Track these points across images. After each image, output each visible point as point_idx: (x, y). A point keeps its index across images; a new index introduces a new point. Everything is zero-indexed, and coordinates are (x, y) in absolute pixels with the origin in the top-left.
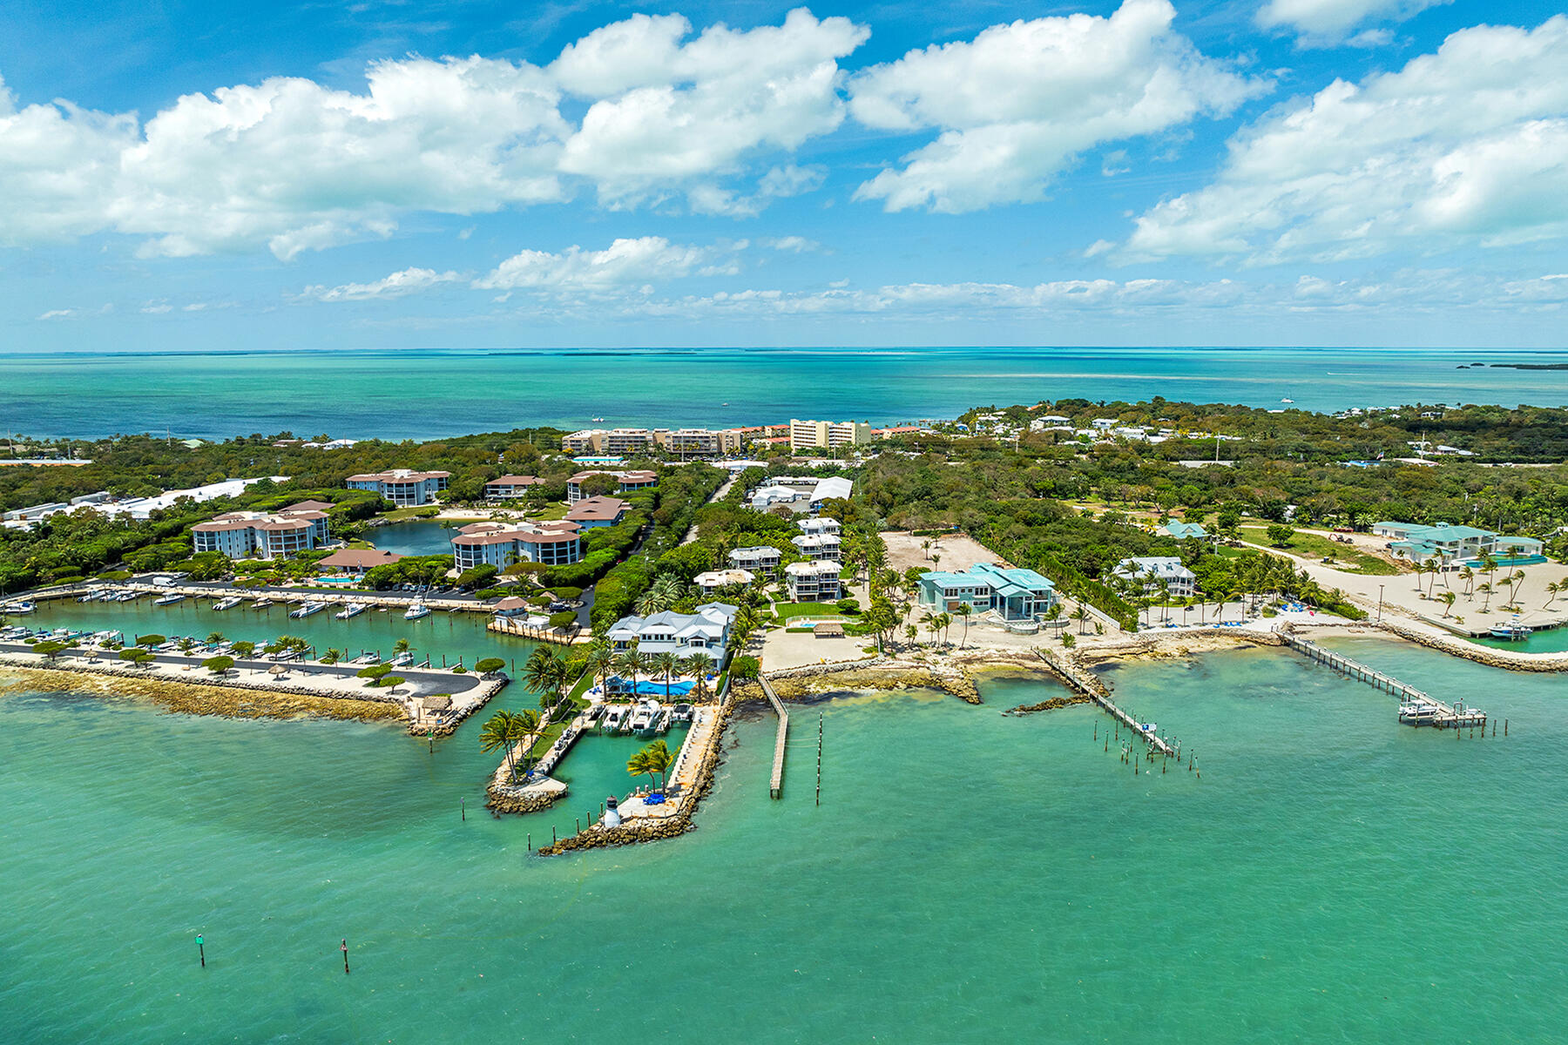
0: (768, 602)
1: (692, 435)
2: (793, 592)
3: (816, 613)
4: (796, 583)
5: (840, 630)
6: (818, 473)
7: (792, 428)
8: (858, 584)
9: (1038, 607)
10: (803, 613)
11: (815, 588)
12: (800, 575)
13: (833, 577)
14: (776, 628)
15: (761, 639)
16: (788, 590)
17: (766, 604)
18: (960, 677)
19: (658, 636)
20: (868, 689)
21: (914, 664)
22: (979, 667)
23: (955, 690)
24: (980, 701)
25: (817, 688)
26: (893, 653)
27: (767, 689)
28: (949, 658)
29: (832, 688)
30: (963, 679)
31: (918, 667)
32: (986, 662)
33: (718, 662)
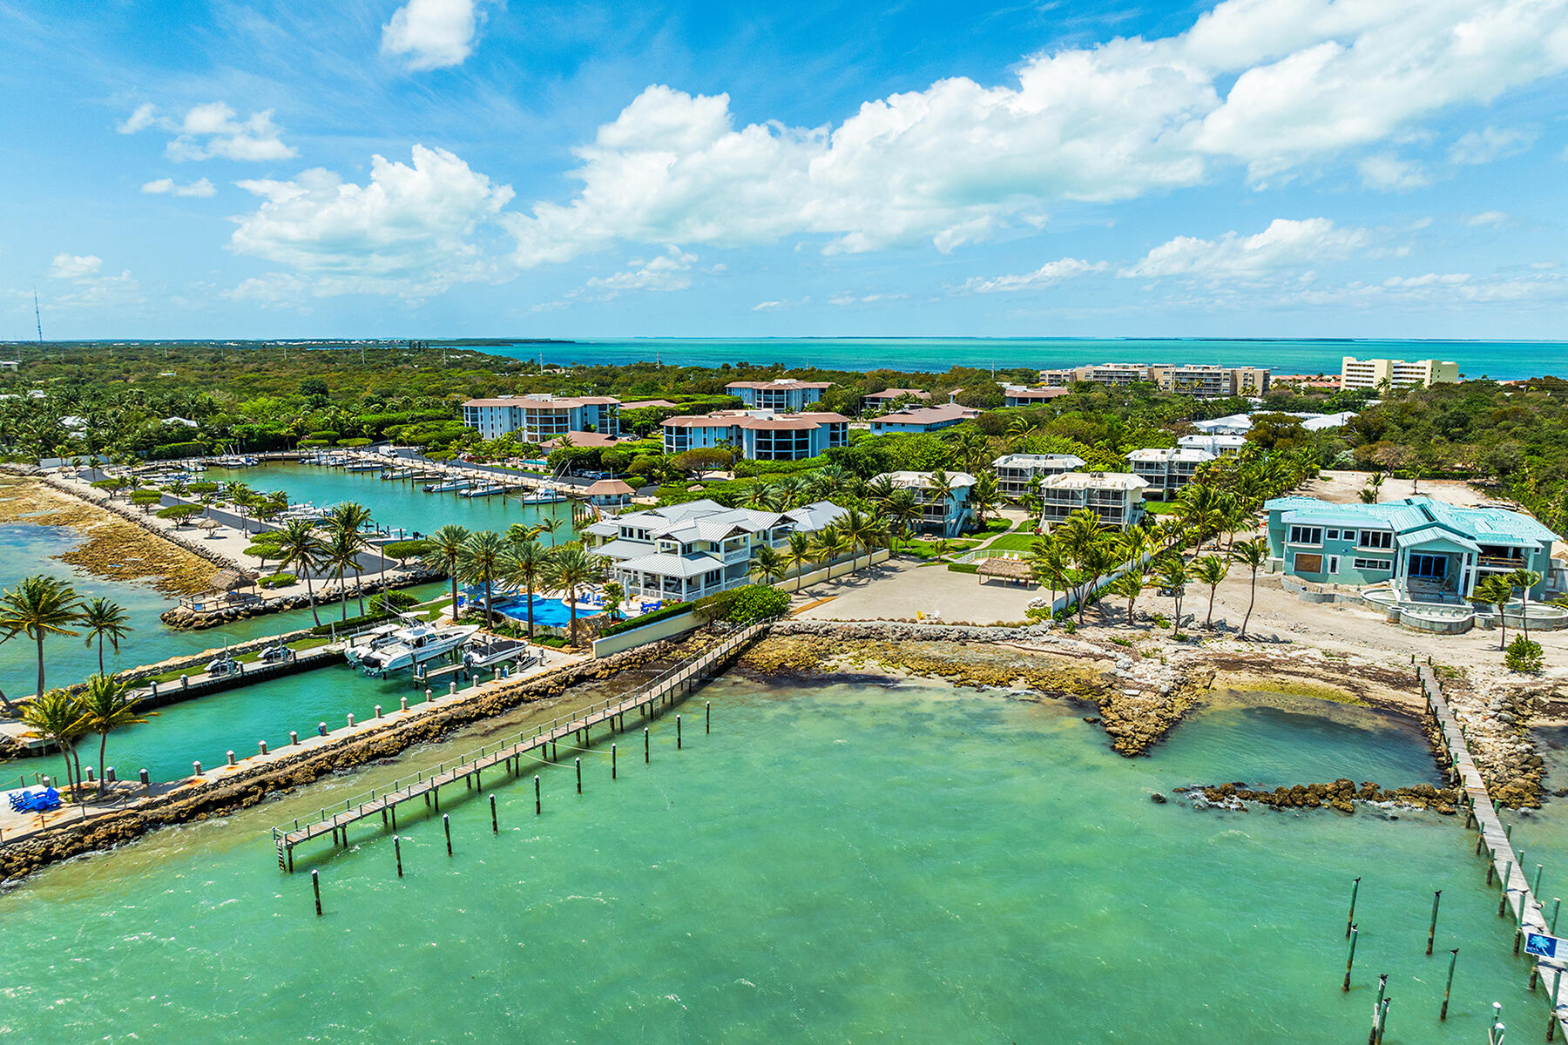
2: (1043, 518)
7: (1345, 368)
12: (1053, 488)
14: (945, 562)
18: (1164, 689)
19: (640, 532)
20: (937, 681)
21: (1098, 650)
22: (1245, 679)
23: (1113, 716)
24: (1144, 751)
25: (842, 662)
26: (1082, 625)
27: (727, 645)
28: (1194, 653)
29: (872, 666)
30: (1166, 695)
31: (1102, 657)
32: (1276, 672)
33: (684, 584)
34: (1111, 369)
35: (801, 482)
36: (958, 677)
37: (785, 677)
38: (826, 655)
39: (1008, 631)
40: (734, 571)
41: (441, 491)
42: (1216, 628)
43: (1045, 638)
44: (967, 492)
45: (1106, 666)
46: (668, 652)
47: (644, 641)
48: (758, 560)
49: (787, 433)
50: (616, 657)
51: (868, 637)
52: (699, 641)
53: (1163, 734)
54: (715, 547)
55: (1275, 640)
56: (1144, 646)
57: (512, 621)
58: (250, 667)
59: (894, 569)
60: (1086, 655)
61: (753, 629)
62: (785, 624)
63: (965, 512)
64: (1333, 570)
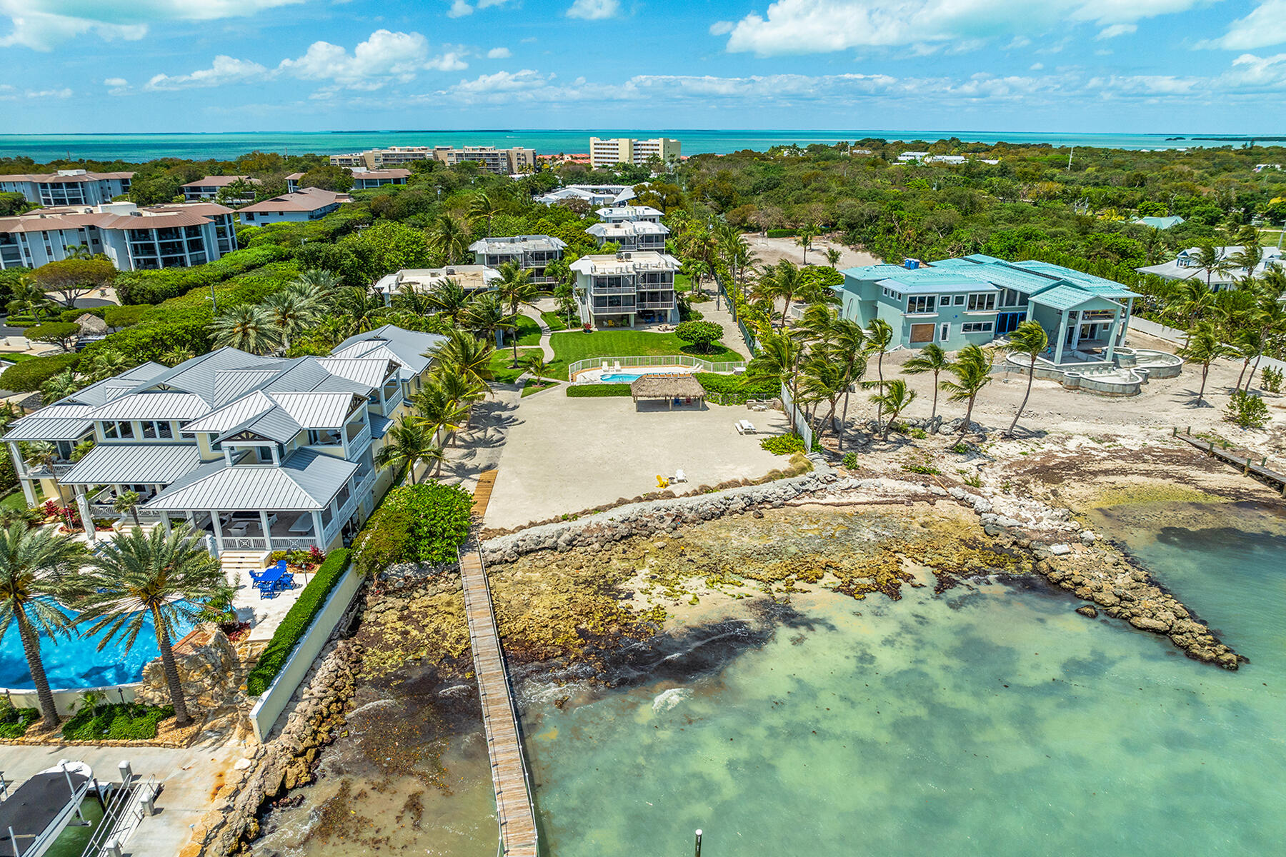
0: (537, 330)
1: (478, 152)
2: (586, 311)
3: (633, 354)
4: (592, 293)
5: (696, 390)
7: (592, 147)
8: (706, 300)
9: (1092, 336)
10: (606, 352)
11: (629, 301)
12: (598, 273)
13: (663, 280)
14: (546, 384)
15: (505, 415)
16: (576, 308)
17: (533, 336)
19: (147, 425)
25: (653, 594)
31: (932, 497)
34: (397, 151)
38: (612, 587)
60: (913, 498)
64: (944, 338)
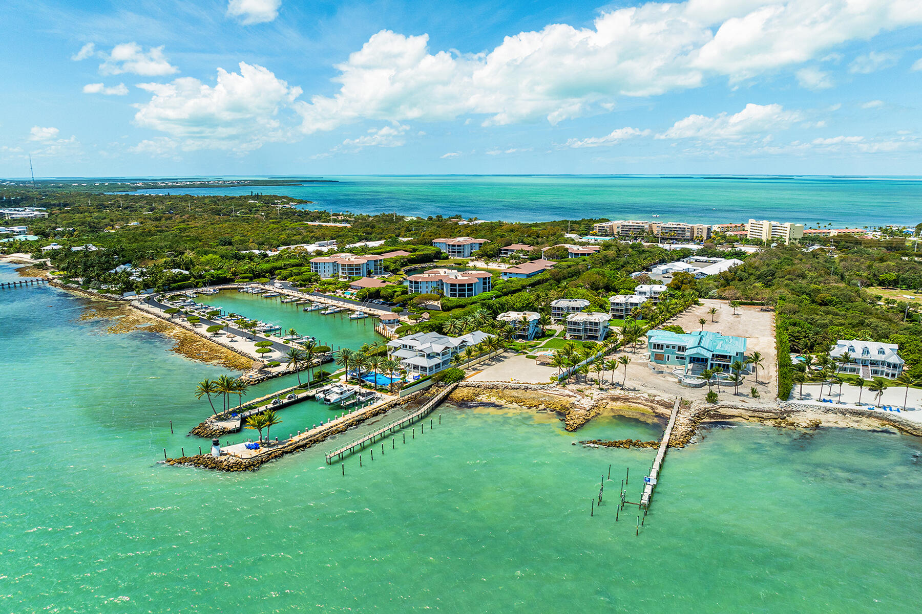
0: (551, 336)
1: (675, 226)
6: (728, 255)
7: (750, 225)
13: (596, 325)
14: (525, 354)
15: (503, 359)
18: (588, 409)
19: (410, 346)
20: (515, 405)
21: (571, 394)
22: (618, 405)
23: (568, 418)
24: (575, 430)
25: (483, 398)
26: (569, 383)
27: (444, 392)
28: (604, 394)
29: (493, 399)
30: (588, 411)
31: (572, 396)
32: (629, 402)
33: (428, 369)
34: (631, 224)
35: (470, 318)
36: (522, 404)
37: (463, 404)
38: (477, 395)
39: (542, 386)
40: (445, 363)
41: (311, 311)
42: (614, 385)
43: (553, 389)
44: (537, 322)
45: (573, 400)
46: (423, 394)
47: (415, 391)
48: (454, 358)
49: (464, 285)
50: (406, 397)
51: (493, 388)
52: (433, 390)
53: (583, 424)
54: (438, 354)
55: (634, 390)
56: (587, 392)
57: (368, 383)
58: (285, 401)
59: (505, 357)
60: (567, 396)
61: (453, 385)
62: (463, 383)
63: (537, 329)
64: (668, 360)
